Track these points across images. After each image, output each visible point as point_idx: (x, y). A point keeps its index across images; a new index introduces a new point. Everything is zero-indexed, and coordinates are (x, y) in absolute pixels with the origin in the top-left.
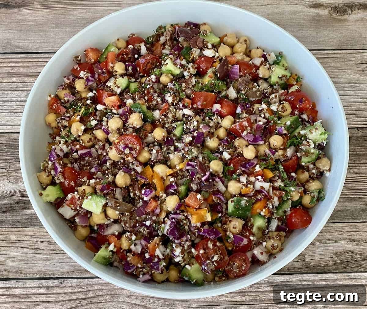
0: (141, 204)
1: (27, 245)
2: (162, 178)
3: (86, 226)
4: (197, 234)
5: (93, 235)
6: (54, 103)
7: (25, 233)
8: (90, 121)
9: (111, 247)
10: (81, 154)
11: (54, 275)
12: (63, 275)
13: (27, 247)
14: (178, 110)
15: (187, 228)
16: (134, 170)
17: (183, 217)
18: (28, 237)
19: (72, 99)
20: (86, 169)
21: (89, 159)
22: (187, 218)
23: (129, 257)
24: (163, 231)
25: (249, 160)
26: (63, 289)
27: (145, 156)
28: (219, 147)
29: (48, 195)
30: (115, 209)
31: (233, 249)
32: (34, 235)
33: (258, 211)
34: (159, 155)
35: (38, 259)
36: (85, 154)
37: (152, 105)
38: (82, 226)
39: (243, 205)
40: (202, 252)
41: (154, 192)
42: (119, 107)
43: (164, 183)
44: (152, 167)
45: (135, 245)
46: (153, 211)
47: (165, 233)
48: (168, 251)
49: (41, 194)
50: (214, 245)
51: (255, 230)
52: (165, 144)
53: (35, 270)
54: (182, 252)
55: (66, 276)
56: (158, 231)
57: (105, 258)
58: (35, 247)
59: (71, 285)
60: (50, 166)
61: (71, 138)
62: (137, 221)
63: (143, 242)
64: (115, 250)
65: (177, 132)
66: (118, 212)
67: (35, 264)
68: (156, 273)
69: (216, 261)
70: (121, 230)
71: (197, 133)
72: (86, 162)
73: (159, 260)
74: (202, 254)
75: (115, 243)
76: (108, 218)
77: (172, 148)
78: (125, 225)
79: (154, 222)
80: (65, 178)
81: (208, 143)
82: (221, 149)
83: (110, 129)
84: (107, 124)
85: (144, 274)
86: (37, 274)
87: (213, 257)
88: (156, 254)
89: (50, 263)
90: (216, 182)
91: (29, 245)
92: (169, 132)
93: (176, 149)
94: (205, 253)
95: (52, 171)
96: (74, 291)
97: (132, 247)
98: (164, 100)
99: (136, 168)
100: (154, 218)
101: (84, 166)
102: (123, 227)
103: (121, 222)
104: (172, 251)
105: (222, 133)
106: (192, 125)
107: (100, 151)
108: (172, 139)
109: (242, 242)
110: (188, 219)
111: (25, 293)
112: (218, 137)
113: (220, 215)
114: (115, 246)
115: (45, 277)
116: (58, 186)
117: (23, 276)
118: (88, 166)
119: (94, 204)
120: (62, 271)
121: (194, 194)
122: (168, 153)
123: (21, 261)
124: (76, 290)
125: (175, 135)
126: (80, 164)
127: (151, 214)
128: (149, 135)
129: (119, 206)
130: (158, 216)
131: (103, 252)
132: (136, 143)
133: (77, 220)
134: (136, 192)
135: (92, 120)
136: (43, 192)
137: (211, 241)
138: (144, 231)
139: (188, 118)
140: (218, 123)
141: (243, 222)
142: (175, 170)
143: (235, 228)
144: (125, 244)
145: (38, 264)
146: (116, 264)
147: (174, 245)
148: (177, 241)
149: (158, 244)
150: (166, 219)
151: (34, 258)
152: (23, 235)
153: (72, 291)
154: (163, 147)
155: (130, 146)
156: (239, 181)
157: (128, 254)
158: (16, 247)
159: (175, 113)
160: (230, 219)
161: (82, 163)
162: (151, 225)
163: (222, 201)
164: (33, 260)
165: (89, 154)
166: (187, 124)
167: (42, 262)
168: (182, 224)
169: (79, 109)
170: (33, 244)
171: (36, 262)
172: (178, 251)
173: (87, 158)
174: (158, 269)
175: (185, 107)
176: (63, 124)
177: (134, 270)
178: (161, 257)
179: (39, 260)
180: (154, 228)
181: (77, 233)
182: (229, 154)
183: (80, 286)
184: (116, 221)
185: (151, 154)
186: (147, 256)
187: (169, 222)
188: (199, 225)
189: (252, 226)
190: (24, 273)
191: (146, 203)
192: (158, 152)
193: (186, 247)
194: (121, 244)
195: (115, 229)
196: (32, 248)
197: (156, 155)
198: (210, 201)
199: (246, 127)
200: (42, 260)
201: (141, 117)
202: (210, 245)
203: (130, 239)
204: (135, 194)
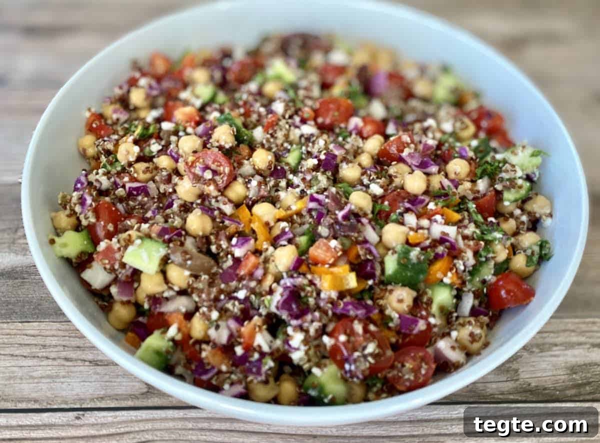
0: (230, 262)
1: (26, 351)
2: (267, 224)
3: (129, 302)
4: (330, 313)
5: (141, 319)
6: (94, 120)
7: (24, 332)
8: (149, 145)
9: (173, 331)
10: (130, 188)
11: (66, 403)
12: (84, 403)
13: (25, 354)
14: (292, 128)
15: (311, 301)
16: (219, 209)
17: (305, 282)
18: (29, 338)
19: (123, 117)
20: (137, 213)
21: (143, 198)
22: (311, 283)
23: (205, 350)
24: (270, 304)
25: (416, 196)
26: (80, 429)
27: (237, 190)
28: (362, 178)
29: (65, 245)
30: (182, 266)
31: (397, 341)
32: (39, 335)
33: (439, 275)
34: (262, 190)
35: (40, 376)
36: (137, 189)
37: (251, 122)
38: (123, 303)
39: (414, 260)
40: (343, 338)
41: (252, 241)
42: (198, 124)
43: (270, 233)
44: (250, 208)
45: (217, 327)
46: (251, 275)
47: (273, 309)
48: (278, 343)
49: (52, 242)
50: (366, 330)
51: (434, 309)
52: (271, 175)
53: (34, 395)
54: (306, 342)
55: (89, 406)
56: (259, 309)
57: (158, 353)
58: (40, 355)
59: (96, 422)
60: (74, 200)
61: (116, 167)
62: (221, 291)
63: (233, 324)
64: (179, 337)
65: (292, 159)
66: (187, 273)
67: (35, 385)
68: (255, 381)
69: (371, 355)
70: (191, 307)
71: (325, 154)
72: (138, 202)
73: (263, 355)
74: (344, 344)
75: (180, 324)
76: (170, 285)
77: (283, 183)
78: (200, 297)
79: (253, 291)
80: (98, 218)
81: (344, 172)
82: (366, 181)
83: (181, 152)
84: (177, 146)
85: (232, 384)
86: (36, 401)
87: (364, 348)
88: (255, 344)
89: (62, 383)
90: (362, 224)
91: (29, 351)
92: (278, 158)
93: (290, 184)
94: (348, 341)
95: (77, 206)
96: (101, 433)
97: (212, 333)
98: (270, 112)
99: (223, 207)
100: (253, 284)
101: (134, 208)
102: (196, 302)
103: (192, 292)
104: (287, 339)
105: (365, 160)
106: (316, 146)
107: (162, 188)
108: (282, 168)
109: (416, 325)
110: (315, 285)
111: (8, 437)
112: (360, 165)
113: (370, 282)
114: (179, 330)
115: (49, 407)
116: (84, 233)
117: (10, 406)
118: (142, 208)
119: (145, 255)
120: (83, 397)
121: (325, 241)
122: (277, 191)
123: (10, 378)
124: (104, 432)
125: (287, 164)
126: (128, 204)
127: (247, 278)
128: (246, 162)
129: (190, 259)
130: (260, 282)
131: (155, 341)
132: (223, 163)
133: (114, 290)
134: (222, 242)
135: (154, 144)
136: (56, 239)
137: (360, 320)
138: (234, 308)
139: (308, 139)
140: (358, 148)
141: (414, 294)
142: (289, 212)
143: (400, 301)
144: (198, 327)
145: (40, 384)
146: (179, 370)
147: (290, 330)
148: (294, 322)
149: (260, 327)
150: (275, 285)
151: (35, 374)
152: (20, 335)
153: (97, 433)
154: (269, 181)
155: (213, 167)
156: (402, 223)
157: (204, 346)
158: (4, 355)
159: (289, 131)
160: (389, 287)
161: (131, 203)
162: (247, 299)
163: (374, 257)
164: (32, 377)
165: (144, 191)
166: (307, 146)
167: (48, 380)
168: (303, 294)
169: (133, 129)
170: (38, 350)
171: (36, 381)
172: (297, 339)
173: (140, 198)
174: (259, 373)
175: (304, 121)
176: (105, 148)
177: (213, 376)
178: (266, 348)
179: (41, 378)
180: (251, 303)
181: (112, 316)
182: (382, 187)
183: (112, 424)
184: (182, 292)
185: (248, 188)
186: (239, 351)
187: (279, 290)
188: (334, 295)
189: (430, 302)
190: (12, 401)
191: (237, 261)
192: (260, 184)
193: (312, 331)
194: (190, 329)
195: (182, 304)
196: (34, 357)
197: (257, 189)
198: (352, 254)
199: (408, 144)
200: (49, 377)
201: (233, 131)
202: (358, 327)
203: (208, 318)
204: (219, 247)
